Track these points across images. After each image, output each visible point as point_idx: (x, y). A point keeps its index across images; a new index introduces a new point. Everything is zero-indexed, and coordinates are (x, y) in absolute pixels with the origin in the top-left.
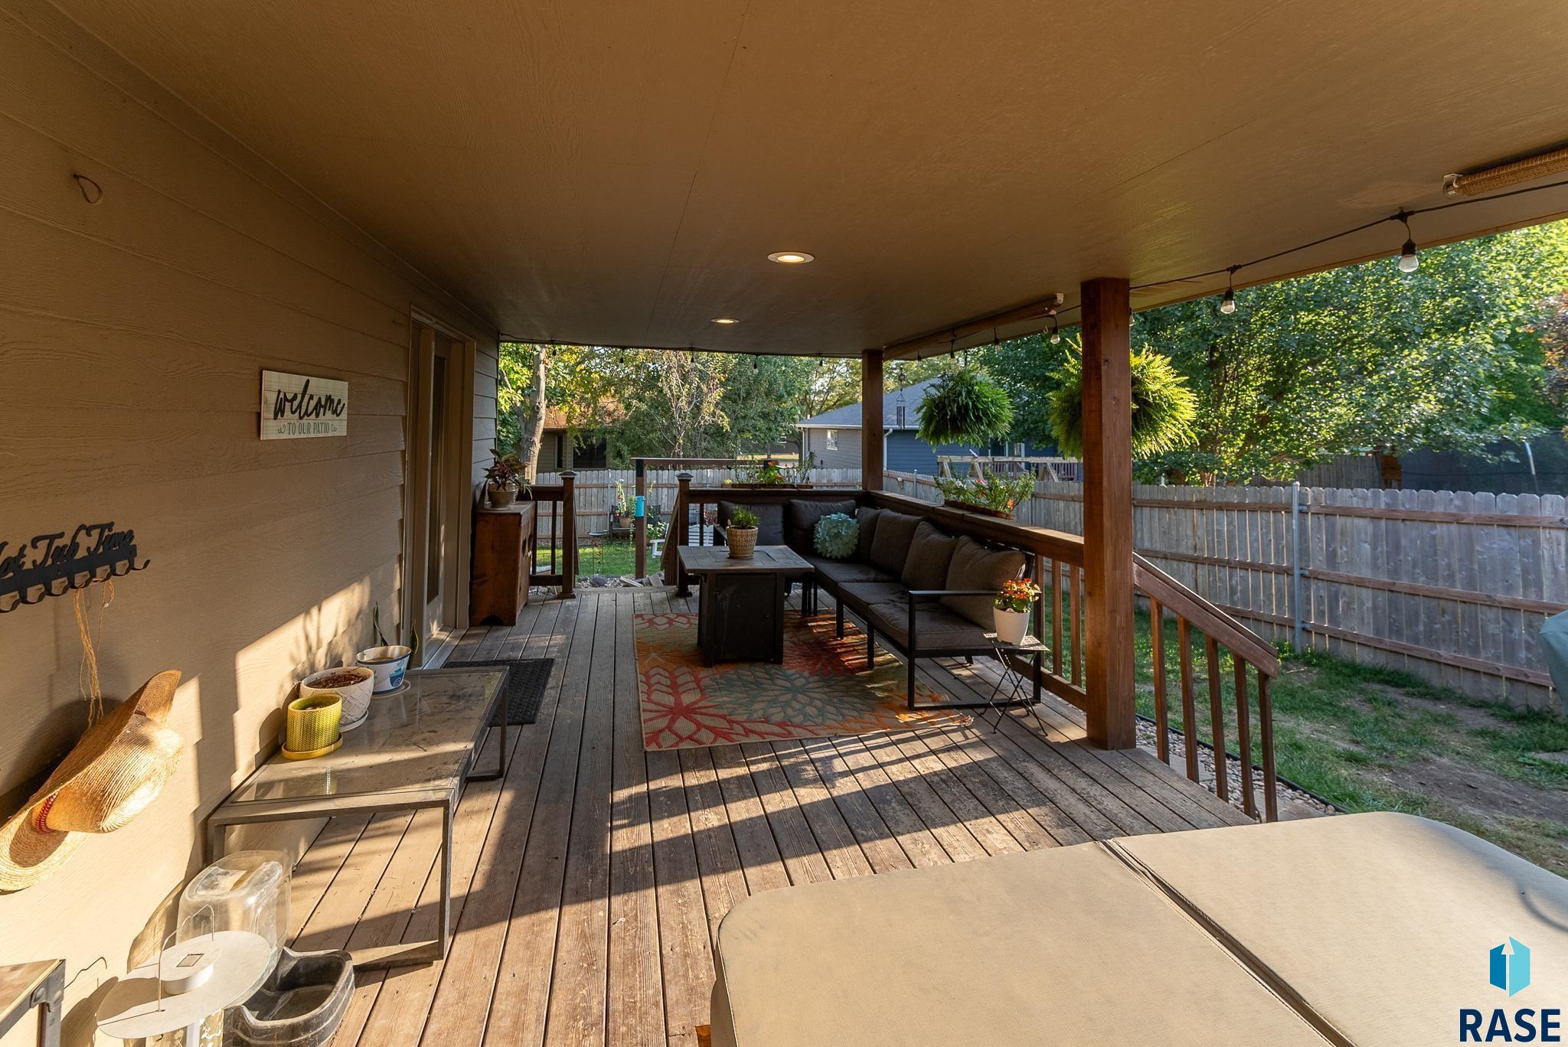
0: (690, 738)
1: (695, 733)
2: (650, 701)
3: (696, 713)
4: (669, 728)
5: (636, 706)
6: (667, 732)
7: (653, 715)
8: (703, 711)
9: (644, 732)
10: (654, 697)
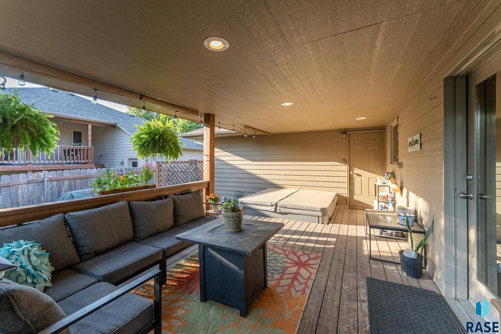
0: (305, 254)
1: (302, 255)
2: (311, 274)
3: (296, 262)
4: (310, 259)
5: (318, 273)
6: (311, 258)
7: (312, 266)
8: (292, 262)
9: (320, 260)
10: (308, 275)
